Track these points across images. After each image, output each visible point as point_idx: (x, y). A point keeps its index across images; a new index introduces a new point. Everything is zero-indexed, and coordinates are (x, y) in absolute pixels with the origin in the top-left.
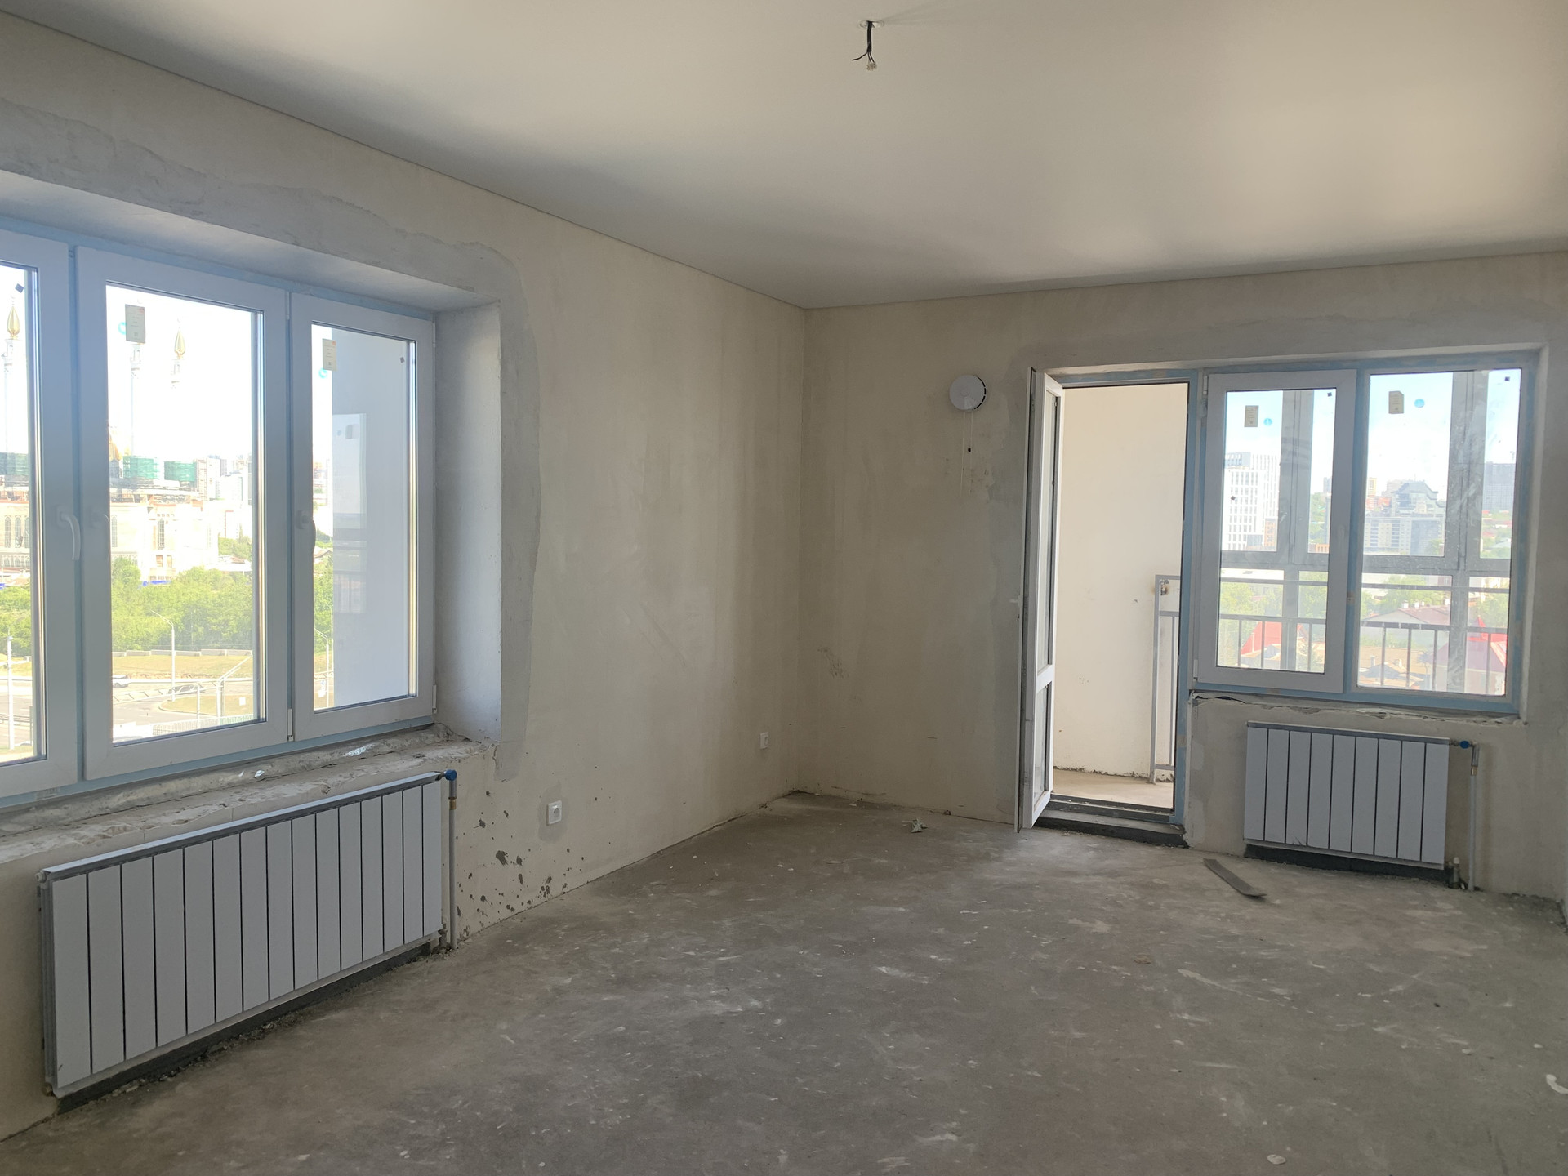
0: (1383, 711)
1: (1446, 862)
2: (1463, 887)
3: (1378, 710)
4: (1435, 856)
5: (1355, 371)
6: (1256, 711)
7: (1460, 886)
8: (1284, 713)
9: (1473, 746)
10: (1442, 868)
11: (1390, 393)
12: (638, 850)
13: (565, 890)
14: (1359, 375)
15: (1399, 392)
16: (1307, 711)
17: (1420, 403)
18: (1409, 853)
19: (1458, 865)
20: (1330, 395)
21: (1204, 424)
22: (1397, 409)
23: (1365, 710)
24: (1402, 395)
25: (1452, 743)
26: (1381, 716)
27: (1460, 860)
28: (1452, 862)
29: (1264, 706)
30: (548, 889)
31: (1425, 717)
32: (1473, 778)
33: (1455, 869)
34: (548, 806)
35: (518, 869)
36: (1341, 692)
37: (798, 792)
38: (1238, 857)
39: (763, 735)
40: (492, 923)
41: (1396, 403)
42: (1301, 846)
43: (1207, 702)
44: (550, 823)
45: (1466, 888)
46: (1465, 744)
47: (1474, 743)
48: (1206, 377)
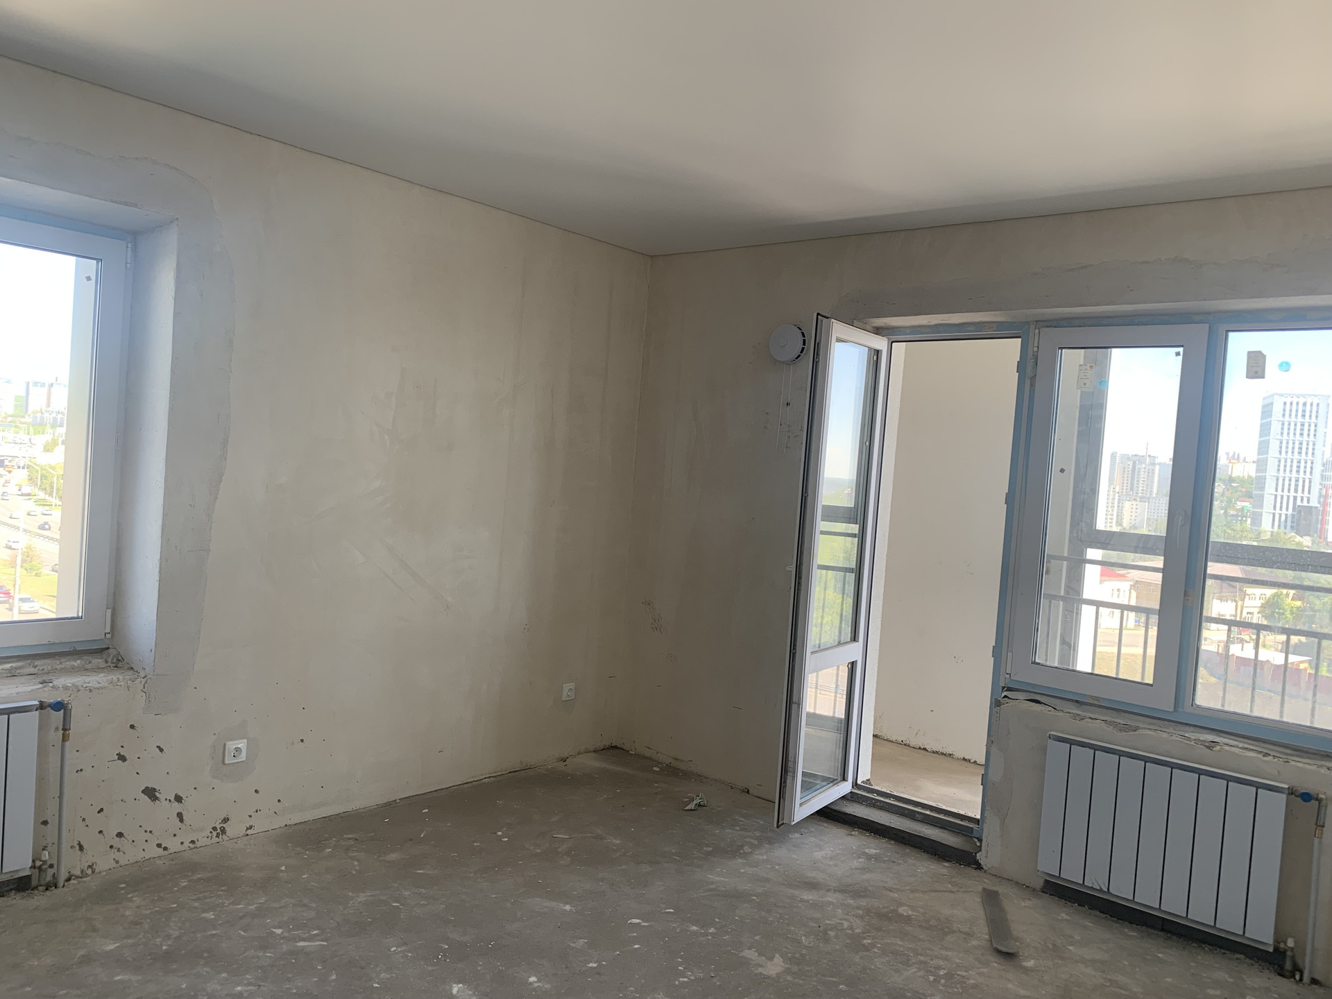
0: (1217, 739)
1: (1277, 941)
2: (1298, 977)
3: (1210, 737)
4: (1262, 932)
5: (1207, 325)
6: (1065, 721)
7: (1293, 976)
8: (1096, 728)
9: (1319, 800)
10: (1271, 950)
11: (1249, 353)
12: (366, 796)
13: (249, 832)
14: (1211, 333)
15: (1260, 352)
16: (1126, 728)
17: (1285, 366)
18: (1230, 923)
19: (1292, 949)
20: (1178, 354)
21: (1032, 385)
22: (1256, 372)
23: (1193, 736)
24: (1264, 357)
25: (1291, 792)
26: (1211, 745)
27: (1296, 943)
28: (1285, 943)
29: (1075, 716)
30: (223, 831)
31: (1266, 755)
32: (1316, 840)
33: (1289, 953)
34: (225, 745)
35: (177, 807)
36: (1172, 710)
37: (616, 747)
38: (1034, 890)
39: (567, 687)
40: (131, 861)
41: (1256, 366)
42: (1101, 890)
43: (1012, 703)
44: (226, 762)
45: (1301, 980)
46: (1306, 797)
47: (1322, 796)
48: (1037, 331)
